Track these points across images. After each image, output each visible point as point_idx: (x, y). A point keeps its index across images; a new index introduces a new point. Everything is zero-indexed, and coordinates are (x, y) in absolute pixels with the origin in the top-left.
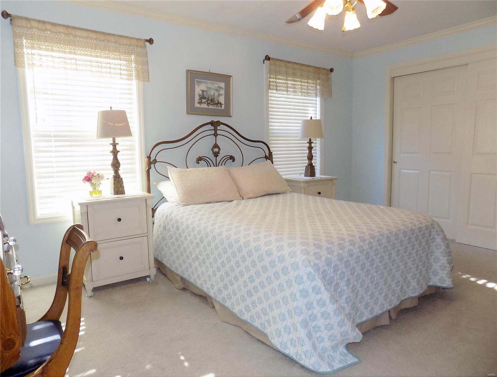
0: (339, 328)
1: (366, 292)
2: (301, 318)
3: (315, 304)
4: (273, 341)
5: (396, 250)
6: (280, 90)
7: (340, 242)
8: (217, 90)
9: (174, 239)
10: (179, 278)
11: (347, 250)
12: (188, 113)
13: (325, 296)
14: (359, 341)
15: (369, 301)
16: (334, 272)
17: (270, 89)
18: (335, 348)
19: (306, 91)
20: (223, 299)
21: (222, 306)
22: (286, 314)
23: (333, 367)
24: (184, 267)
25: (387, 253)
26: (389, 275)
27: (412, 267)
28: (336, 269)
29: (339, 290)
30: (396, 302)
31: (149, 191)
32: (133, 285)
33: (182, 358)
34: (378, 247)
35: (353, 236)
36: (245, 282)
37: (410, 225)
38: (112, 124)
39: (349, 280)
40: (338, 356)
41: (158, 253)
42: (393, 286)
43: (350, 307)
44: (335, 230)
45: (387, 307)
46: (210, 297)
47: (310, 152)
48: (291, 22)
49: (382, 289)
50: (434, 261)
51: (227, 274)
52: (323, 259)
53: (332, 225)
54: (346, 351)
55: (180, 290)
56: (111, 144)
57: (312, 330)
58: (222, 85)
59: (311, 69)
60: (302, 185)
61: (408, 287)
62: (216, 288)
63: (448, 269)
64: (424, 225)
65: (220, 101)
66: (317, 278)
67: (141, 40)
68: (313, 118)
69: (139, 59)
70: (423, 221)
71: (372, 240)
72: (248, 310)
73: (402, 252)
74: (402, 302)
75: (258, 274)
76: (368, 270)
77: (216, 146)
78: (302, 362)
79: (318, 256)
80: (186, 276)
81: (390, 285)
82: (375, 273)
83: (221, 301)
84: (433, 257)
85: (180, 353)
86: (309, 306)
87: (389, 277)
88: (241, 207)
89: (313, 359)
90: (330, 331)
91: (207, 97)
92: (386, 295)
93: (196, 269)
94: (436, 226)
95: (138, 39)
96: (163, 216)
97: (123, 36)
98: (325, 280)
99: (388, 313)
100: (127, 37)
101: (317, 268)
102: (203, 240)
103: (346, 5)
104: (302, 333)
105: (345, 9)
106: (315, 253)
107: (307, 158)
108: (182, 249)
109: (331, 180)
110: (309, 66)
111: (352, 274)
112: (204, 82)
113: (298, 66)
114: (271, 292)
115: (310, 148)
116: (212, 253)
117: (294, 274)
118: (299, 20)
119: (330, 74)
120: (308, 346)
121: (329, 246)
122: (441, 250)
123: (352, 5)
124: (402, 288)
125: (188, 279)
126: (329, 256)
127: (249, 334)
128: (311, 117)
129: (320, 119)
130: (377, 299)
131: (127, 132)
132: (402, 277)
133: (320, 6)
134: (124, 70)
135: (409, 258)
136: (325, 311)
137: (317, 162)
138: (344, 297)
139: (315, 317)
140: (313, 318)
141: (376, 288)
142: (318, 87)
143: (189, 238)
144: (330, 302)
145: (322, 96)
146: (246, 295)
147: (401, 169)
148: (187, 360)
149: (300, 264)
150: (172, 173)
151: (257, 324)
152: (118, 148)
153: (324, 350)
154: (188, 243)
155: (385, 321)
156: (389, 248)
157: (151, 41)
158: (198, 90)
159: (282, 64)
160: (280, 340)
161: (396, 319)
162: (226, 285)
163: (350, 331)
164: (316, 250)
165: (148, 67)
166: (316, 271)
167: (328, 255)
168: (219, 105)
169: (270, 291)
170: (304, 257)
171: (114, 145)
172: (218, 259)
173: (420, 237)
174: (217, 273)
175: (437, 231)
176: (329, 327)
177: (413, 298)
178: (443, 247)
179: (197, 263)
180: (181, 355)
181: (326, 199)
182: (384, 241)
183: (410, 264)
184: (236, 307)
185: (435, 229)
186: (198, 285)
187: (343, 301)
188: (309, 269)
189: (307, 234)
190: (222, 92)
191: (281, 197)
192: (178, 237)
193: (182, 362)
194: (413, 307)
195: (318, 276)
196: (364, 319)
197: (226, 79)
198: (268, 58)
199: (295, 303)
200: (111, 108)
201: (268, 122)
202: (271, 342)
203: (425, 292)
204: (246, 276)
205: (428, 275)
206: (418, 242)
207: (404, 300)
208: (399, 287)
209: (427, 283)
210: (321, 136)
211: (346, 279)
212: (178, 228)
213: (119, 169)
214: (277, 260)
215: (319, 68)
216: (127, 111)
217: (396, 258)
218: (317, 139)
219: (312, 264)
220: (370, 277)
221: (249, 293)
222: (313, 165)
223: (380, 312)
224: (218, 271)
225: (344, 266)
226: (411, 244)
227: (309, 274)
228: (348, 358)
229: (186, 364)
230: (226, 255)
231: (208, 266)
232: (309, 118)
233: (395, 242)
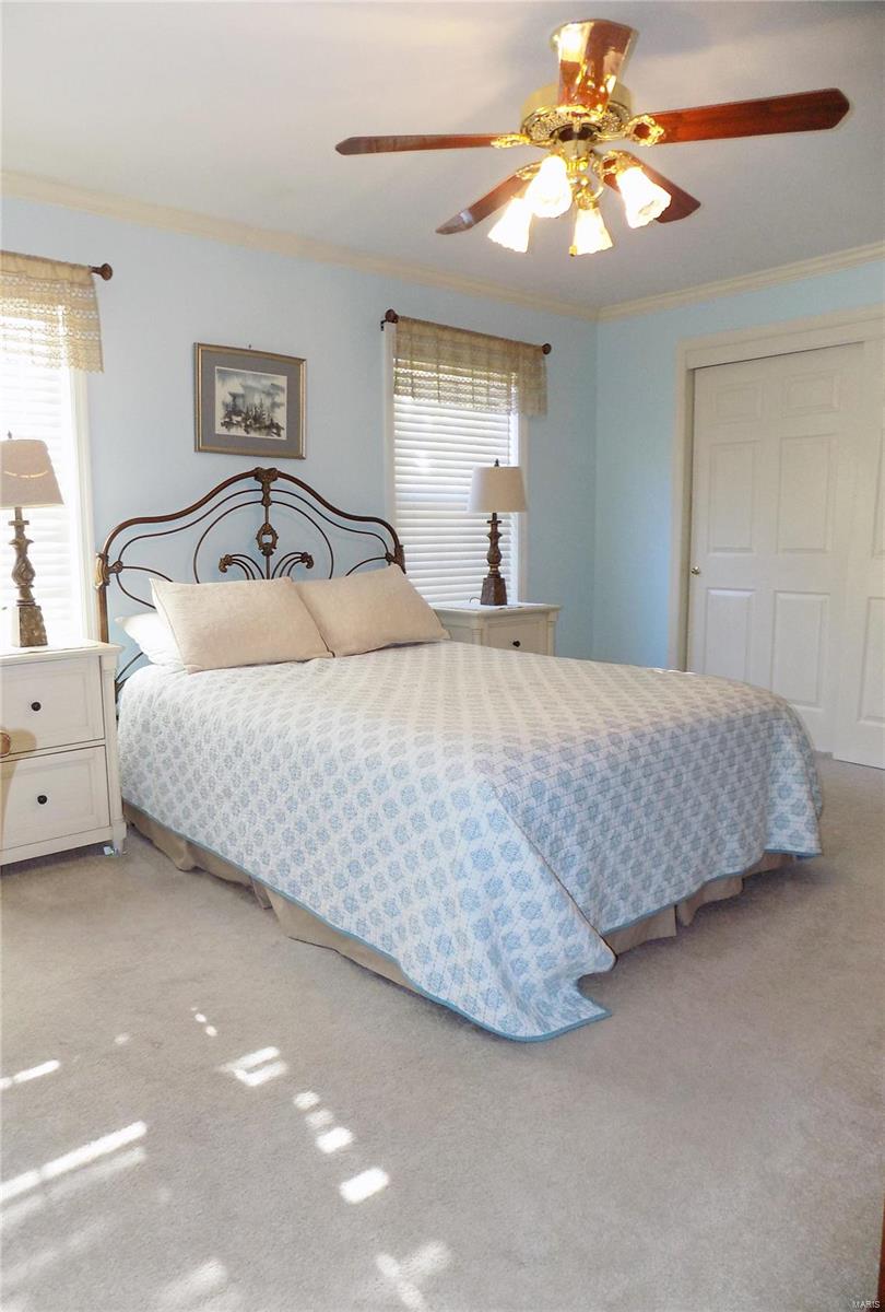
0: (560, 938)
1: (624, 861)
2: (476, 916)
3: (507, 884)
4: (411, 975)
5: (692, 765)
6: (420, 396)
7: (564, 744)
8: (269, 394)
9: (169, 752)
10: (183, 845)
11: (578, 762)
12: (198, 450)
13: (530, 864)
14: (606, 968)
15: (631, 881)
16: (551, 811)
17: (397, 392)
18: (552, 985)
19: (484, 399)
20: (292, 885)
21: (291, 903)
22: (442, 909)
23: (547, 1026)
24: (195, 816)
25: (673, 772)
26: (676, 823)
27: (728, 805)
28: (555, 807)
29: (562, 854)
30: (691, 887)
31: (105, 638)
32: (70, 864)
33: (201, 1018)
34: (652, 759)
35: (595, 732)
36: (344, 843)
37: (724, 711)
38: (15, 475)
39: (583, 831)
40: (559, 1005)
41: (131, 788)
42: (684, 849)
43: (588, 894)
44: (552, 719)
45: (670, 896)
46: (260, 884)
47: (494, 545)
48: (448, 230)
49: (659, 854)
50: (779, 795)
51: (302, 827)
52: (526, 781)
53: (545, 708)
54: (578, 994)
55: (187, 871)
56: (11, 523)
57: (500, 943)
58: (282, 381)
59: (496, 346)
60: (475, 624)
61: (719, 853)
62: (274, 860)
63: (809, 812)
64: (757, 710)
65: (275, 421)
66: (511, 823)
67: (82, 268)
68: (501, 465)
69: (78, 316)
70: (755, 703)
71: (637, 743)
72: (353, 908)
73: (705, 771)
74: (705, 887)
75: (374, 820)
76: (628, 811)
77: (267, 529)
78: (478, 1018)
79: (514, 776)
80: (200, 839)
81: (679, 847)
82: (645, 818)
83: (286, 891)
84: (776, 786)
85: (194, 1009)
86: (493, 888)
87: (676, 828)
88: (328, 675)
89: (503, 1007)
90: (541, 945)
91: (245, 411)
92: (670, 869)
93: (225, 819)
94: (785, 715)
95: (74, 267)
96: (141, 697)
97: (35, 259)
98: (530, 829)
99: (673, 910)
100: (45, 261)
101: (511, 803)
102: (242, 751)
103: (579, 195)
104: (478, 950)
105: (578, 205)
106: (507, 769)
107: (486, 561)
108: (189, 775)
109: (545, 612)
110: (491, 338)
111: (592, 818)
112: (237, 374)
113: (464, 339)
114: (407, 861)
115: (495, 536)
116: (264, 779)
117: (458, 816)
118: (469, 226)
119: (543, 358)
120: (491, 981)
121: (538, 752)
122: (795, 770)
123: (592, 194)
124: (705, 853)
125: (205, 844)
126: (538, 775)
127: (355, 963)
128: (497, 462)
129: (516, 465)
130: (649, 877)
131: (49, 493)
132: (705, 829)
133: (518, 194)
134: (40, 342)
135: (723, 786)
136: (529, 899)
137: (511, 571)
138: (574, 871)
139: (508, 915)
140: (502, 915)
141: (646, 852)
142: (513, 389)
143: (206, 747)
144: (542, 878)
145: (523, 411)
146: (346, 873)
147: (709, 588)
148: (212, 1022)
149: (473, 794)
150: (160, 592)
151: (373, 938)
152: (28, 533)
153: (529, 989)
154: (205, 760)
155: (668, 929)
156: (677, 761)
157: (105, 271)
158: (223, 392)
159: (428, 331)
160: (428, 970)
161: (691, 924)
162: (300, 852)
163: (586, 946)
164: (510, 763)
165: (99, 336)
166: (510, 810)
167: (537, 773)
168: (275, 431)
169: (403, 860)
170: (482, 777)
171: (19, 525)
172: (279, 793)
173: (748, 739)
174: (277, 824)
175: (786, 725)
176: (539, 937)
177: (730, 877)
178: (799, 763)
179: (227, 807)
180: (196, 1012)
181: (532, 654)
182: (665, 744)
183: (724, 798)
184: (323, 901)
185: (783, 722)
186: (231, 857)
187: (570, 880)
188: (494, 804)
189: (488, 729)
190: (282, 398)
191: (425, 651)
192: (180, 746)
193: (202, 1025)
194: (731, 898)
195: (513, 818)
196: (618, 923)
197: (290, 366)
198: (391, 317)
199: (462, 884)
200: (10, 435)
201: (393, 473)
202: (405, 977)
203: (757, 865)
204: (347, 828)
205: (765, 826)
206: (743, 748)
207: (710, 881)
208: (700, 851)
209: (762, 845)
210: (519, 505)
211: (577, 828)
212: (179, 725)
213: (33, 583)
214: (418, 786)
215: (517, 344)
216: (49, 443)
217: (693, 784)
218: (511, 514)
219: (501, 794)
220: (632, 826)
221: (354, 868)
222: (502, 576)
223: (656, 907)
224: (280, 822)
225: (573, 801)
226: (727, 753)
227: (492, 816)
228: (582, 1009)
229: (211, 1031)
230: (297, 782)
231: (256, 810)
232: (493, 465)
233: (691, 747)
